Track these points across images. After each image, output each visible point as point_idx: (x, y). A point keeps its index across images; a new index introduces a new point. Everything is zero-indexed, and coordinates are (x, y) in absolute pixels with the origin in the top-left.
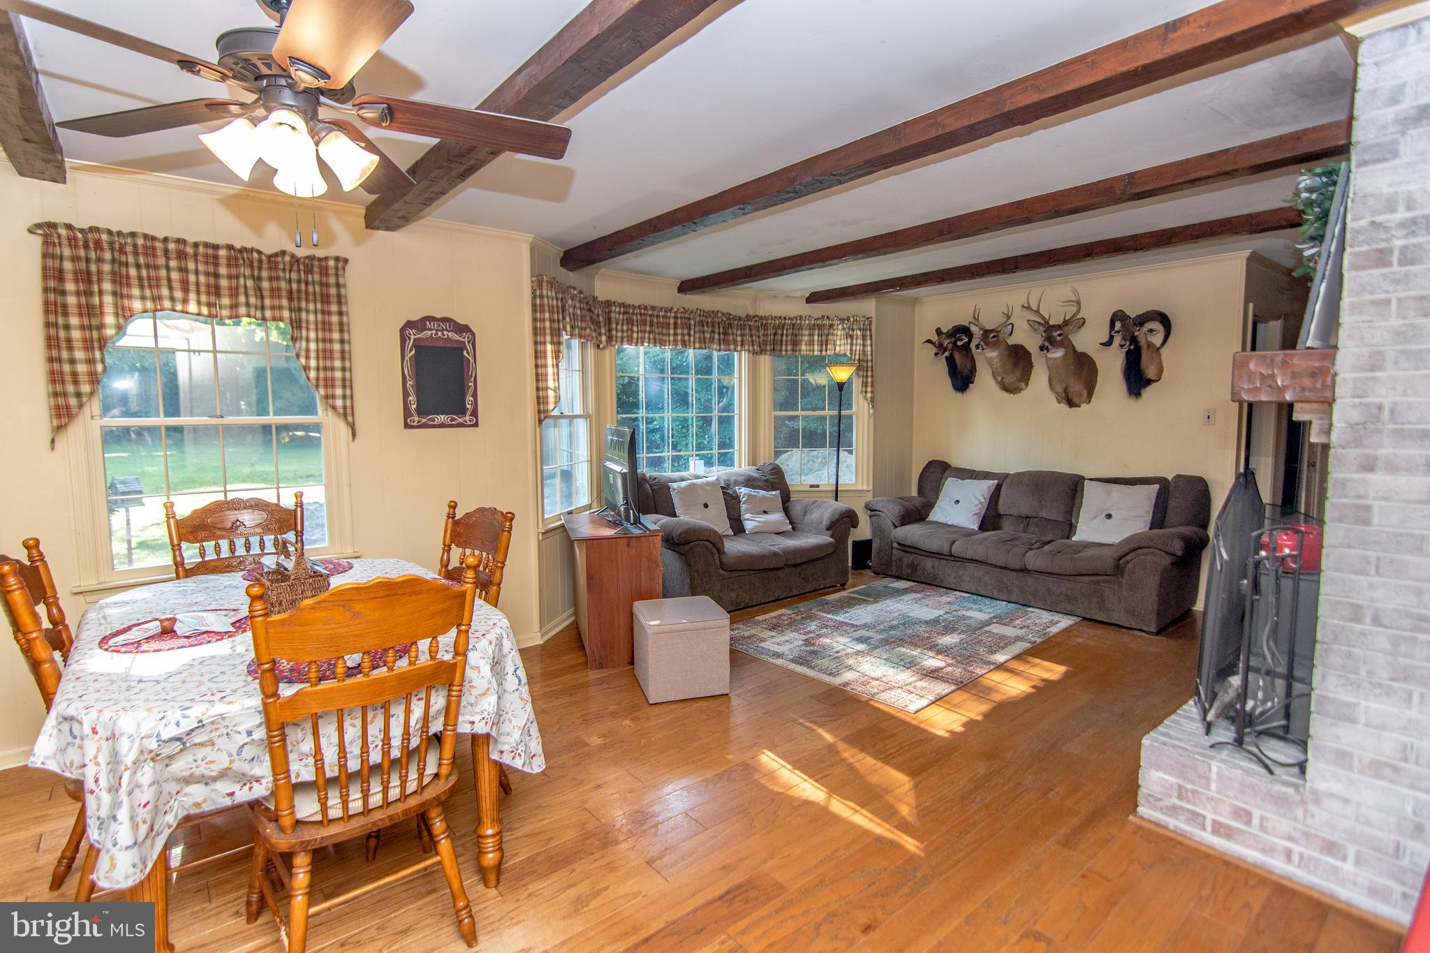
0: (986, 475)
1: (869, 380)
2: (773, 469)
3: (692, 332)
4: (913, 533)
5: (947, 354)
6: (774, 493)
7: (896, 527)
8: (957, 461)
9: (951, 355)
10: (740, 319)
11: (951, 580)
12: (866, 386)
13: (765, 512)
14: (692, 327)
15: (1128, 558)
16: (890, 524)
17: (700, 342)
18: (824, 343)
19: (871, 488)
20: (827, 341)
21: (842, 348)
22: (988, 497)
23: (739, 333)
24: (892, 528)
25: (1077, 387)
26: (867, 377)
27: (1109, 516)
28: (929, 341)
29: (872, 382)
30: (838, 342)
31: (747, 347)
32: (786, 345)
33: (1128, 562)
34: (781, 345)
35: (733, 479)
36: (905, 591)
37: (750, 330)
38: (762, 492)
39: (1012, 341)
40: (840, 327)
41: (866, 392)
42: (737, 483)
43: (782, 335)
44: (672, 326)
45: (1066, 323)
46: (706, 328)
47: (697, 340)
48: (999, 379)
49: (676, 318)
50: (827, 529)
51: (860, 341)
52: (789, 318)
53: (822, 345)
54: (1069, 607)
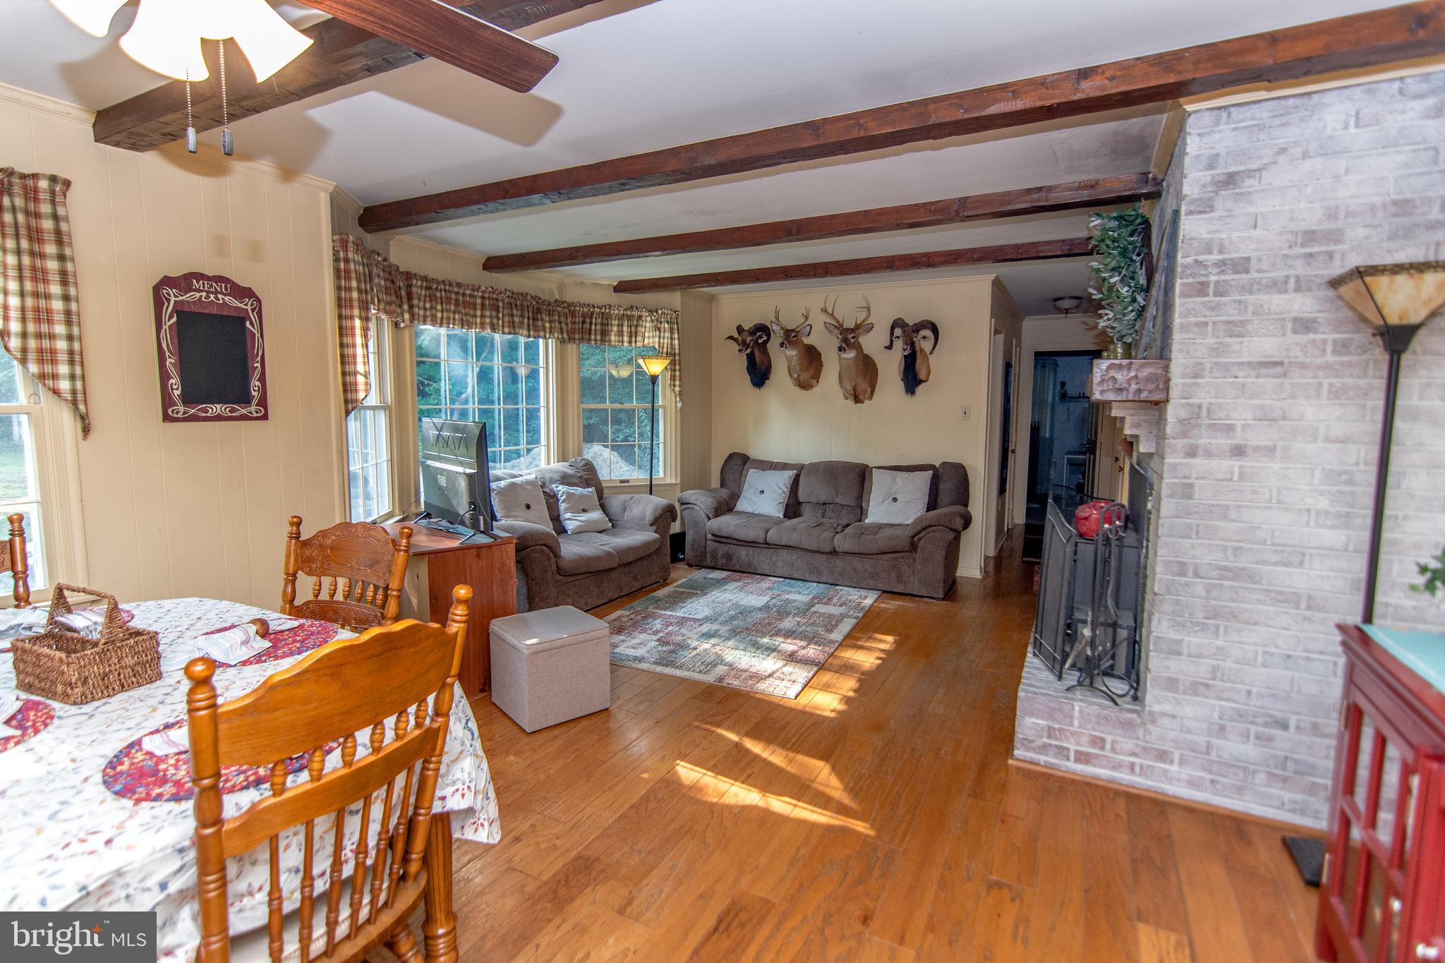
0: (784, 466)
1: (677, 373)
2: (586, 465)
3: (501, 315)
4: (726, 523)
5: (749, 351)
6: (590, 490)
7: (709, 519)
8: (754, 453)
9: (752, 352)
10: (550, 304)
11: (765, 567)
12: (674, 380)
13: (584, 511)
14: (501, 309)
15: (921, 535)
16: (704, 516)
17: (509, 327)
18: (633, 335)
19: (678, 482)
20: (636, 333)
21: (651, 340)
22: (789, 486)
23: (547, 319)
24: (706, 520)
25: (863, 385)
26: (675, 370)
27: (895, 500)
28: (731, 338)
29: (680, 376)
30: (647, 334)
31: (556, 335)
32: (596, 335)
33: (920, 539)
34: (590, 334)
35: (548, 476)
36: (724, 582)
37: (559, 316)
38: (580, 489)
39: (807, 341)
40: (649, 319)
41: (674, 386)
42: (552, 481)
43: (591, 324)
44: (479, 307)
45: (858, 327)
46: (515, 312)
47: (506, 324)
48: (796, 376)
49: (483, 298)
50: (651, 525)
51: (668, 334)
52: (598, 307)
53: (631, 337)
54: (871, 583)
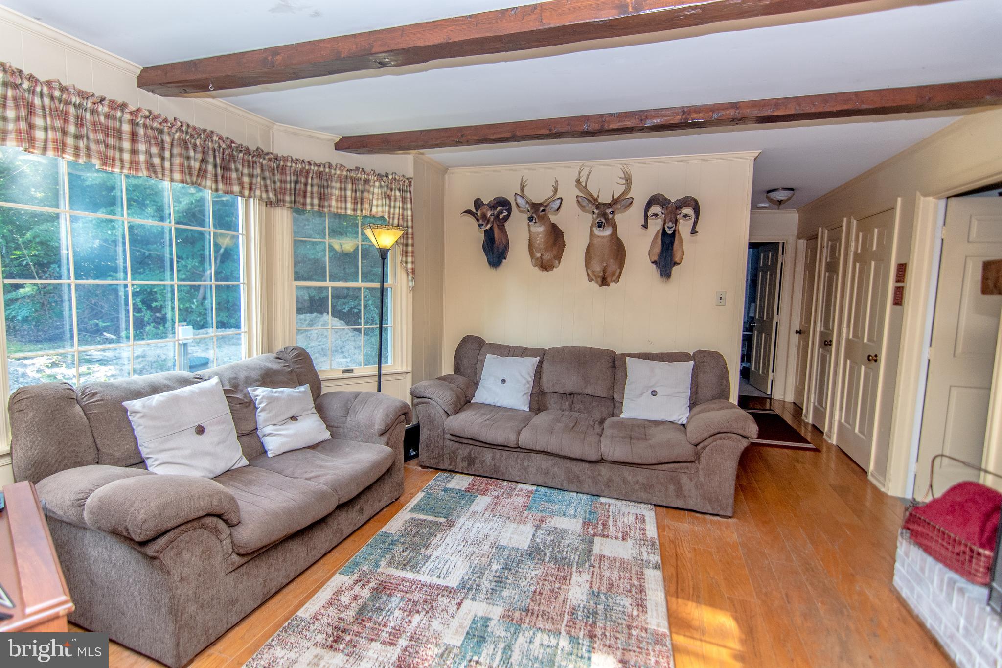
0: (523, 352)
1: (410, 248)
2: (298, 356)
3: (167, 154)
4: (465, 422)
5: (489, 226)
6: (302, 388)
7: (448, 415)
8: (490, 337)
9: (491, 228)
10: (247, 151)
11: (515, 473)
12: (406, 256)
13: (294, 418)
14: (167, 146)
15: (705, 443)
16: (442, 412)
17: (182, 172)
18: (358, 201)
19: (410, 369)
20: (362, 199)
21: (380, 209)
22: (533, 375)
23: (246, 171)
24: (444, 416)
26: (407, 245)
27: (654, 393)
28: (468, 212)
29: (413, 252)
30: (375, 202)
31: (258, 193)
32: (312, 198)
33: (704, 448)
34: (305, 197)
35: (242, 375)
36: (468, 495)
37: (262, 170)
38: (287, 390)
40: (377, 184)
41: (406, 262)
42: (249, 382)
43: (306, 184)
44: (126, 136)
45: (615, 202)
46: (192, 153)
47: (176, 168)
48: (538, 255)
49: (133, 123)
50: (382, 434)
51: (399, 204)
52: (315, 165)
53: (356, 203)
54: (644, 496)
